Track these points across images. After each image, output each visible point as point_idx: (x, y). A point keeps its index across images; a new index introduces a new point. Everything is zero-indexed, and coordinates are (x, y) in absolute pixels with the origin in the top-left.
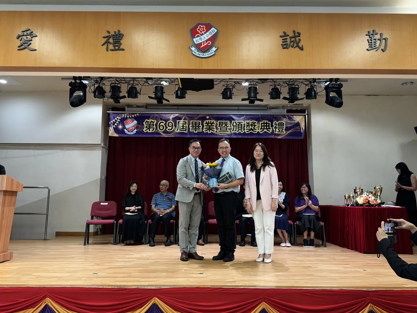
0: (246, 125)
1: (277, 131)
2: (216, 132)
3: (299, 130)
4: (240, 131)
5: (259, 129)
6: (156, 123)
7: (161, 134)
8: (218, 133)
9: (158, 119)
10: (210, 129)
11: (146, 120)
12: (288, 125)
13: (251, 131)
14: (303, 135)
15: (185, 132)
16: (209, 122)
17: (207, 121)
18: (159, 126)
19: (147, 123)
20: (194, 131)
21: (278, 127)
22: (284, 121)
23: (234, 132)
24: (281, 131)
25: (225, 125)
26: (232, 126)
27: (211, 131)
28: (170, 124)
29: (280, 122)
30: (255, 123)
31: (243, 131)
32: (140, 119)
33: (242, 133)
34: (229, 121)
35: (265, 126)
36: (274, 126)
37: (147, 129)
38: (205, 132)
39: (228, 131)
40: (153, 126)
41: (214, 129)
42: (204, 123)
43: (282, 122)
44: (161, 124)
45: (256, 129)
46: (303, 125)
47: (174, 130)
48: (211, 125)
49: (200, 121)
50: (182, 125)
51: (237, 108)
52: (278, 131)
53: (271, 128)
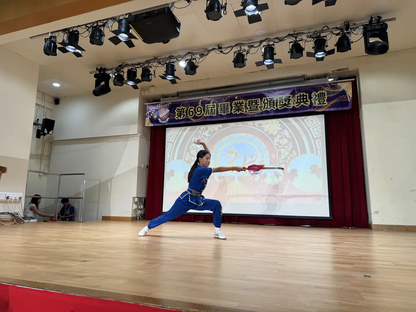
0: (279, 101)
1: (316, 104)
2: (246, 112)
3: (344, 99)
4: (272, 108)
5: (295, 102)
6: (186, 109)
7: (191, 120)
8: (248, 113)
9: (188, 105)
10: (238, 110)
11: (177, 108)
12: (330, 95)
13: (285, 107)
14: (350, 104)
15: (213, 115)
16: (237, 102)
17: (236, 101)
18: (189, 112)
19: (178, 111)
20: (223, 113)
21: (318, 99)
22: (325, 90)
23: (265, 109)
24: (322, 103)
25: (255, 103)
26: (263, 103)
27: (240, 111)
28: (199, 109)
29: (320, 93)
30: (290, 97)
31: (276, 108)
32: (172, 107)
33: (274, 109)
34: (259, 99)
35: (302, 99)
36: (313, 98)
37: (178, 116)
38: (234, 113)
39: (259, 110)
40: (184, 113)
41: (243, 109)
42: (233, 104)
43: (322, 92)
44: (190, 111)
45: (291, 104)
46: (350, 93)
47: (203, 115)
48: (240, 106)
49: (229, 103)
50: (210, 109)
51: (268, 84)
52: (319, 103)
53: (309, 100)
